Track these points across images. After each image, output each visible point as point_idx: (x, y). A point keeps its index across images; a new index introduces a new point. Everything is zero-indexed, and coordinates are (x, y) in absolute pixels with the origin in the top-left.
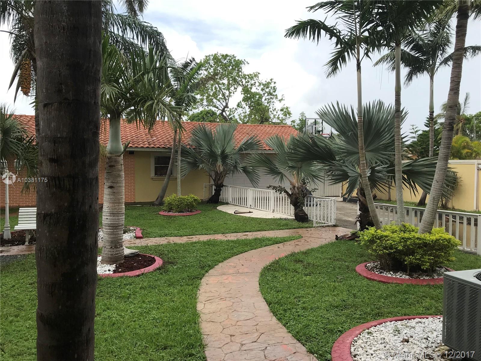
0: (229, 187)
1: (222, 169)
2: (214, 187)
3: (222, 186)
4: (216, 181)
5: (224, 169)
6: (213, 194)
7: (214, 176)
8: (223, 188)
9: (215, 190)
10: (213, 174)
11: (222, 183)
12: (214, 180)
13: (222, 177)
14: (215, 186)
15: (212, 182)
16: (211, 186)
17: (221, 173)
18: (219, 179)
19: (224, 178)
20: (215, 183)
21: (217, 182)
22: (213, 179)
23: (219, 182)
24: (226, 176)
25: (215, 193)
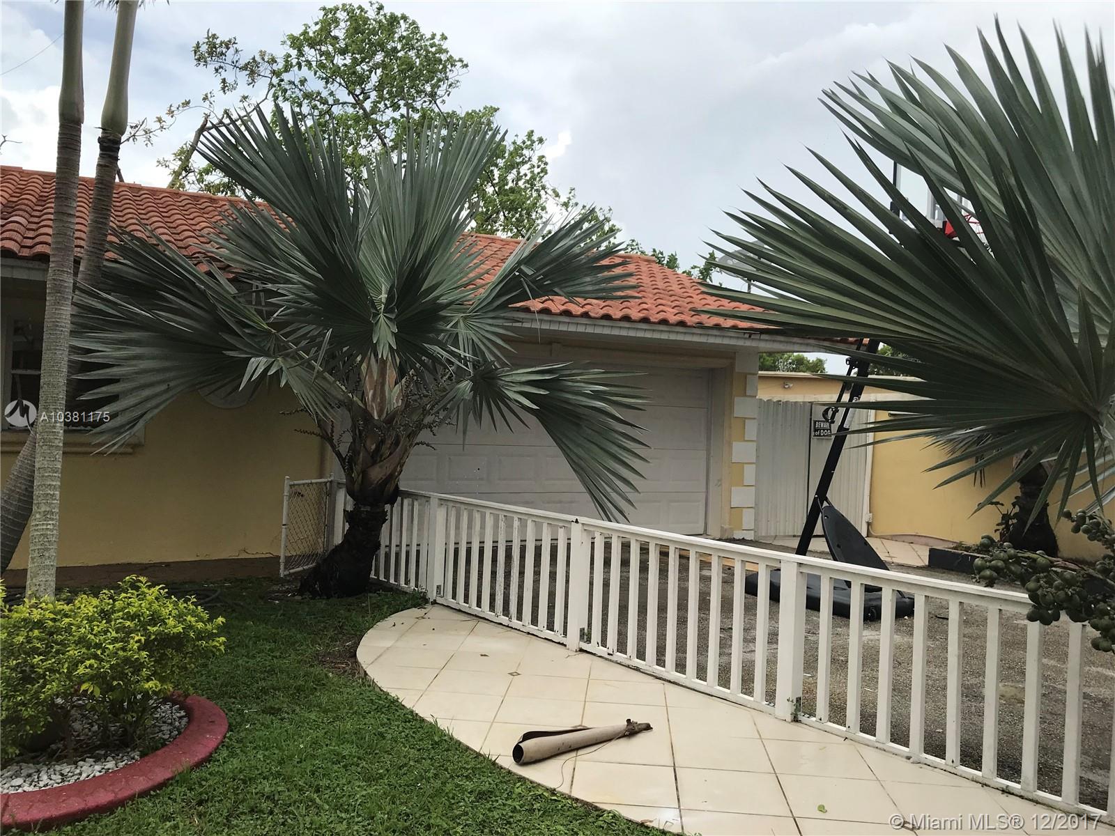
0: (434, 502)
1: (394, 395)
2: (343, 502)
3: (389, 493)
4: (357, 468)
5: (406, 396)
6: (338, 539)
7: (348, 439)
8: (396, 506)
9: (349, 516)
10: (341, 423)
11: (392, 477)
12: (348, 463)
13: (397, 443)
14: (350, 492)
15: (335, 472)
16: (328, 492)
17: (390, 420)
18: (375, 457)
19: (405, 452)
20: (349, 475)
21: (364, 473)
22: (339, 454)
23: (377, 474)
24: (420, 438)
25: (345, 537)
